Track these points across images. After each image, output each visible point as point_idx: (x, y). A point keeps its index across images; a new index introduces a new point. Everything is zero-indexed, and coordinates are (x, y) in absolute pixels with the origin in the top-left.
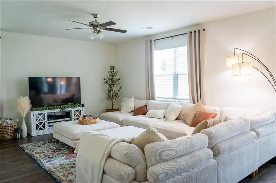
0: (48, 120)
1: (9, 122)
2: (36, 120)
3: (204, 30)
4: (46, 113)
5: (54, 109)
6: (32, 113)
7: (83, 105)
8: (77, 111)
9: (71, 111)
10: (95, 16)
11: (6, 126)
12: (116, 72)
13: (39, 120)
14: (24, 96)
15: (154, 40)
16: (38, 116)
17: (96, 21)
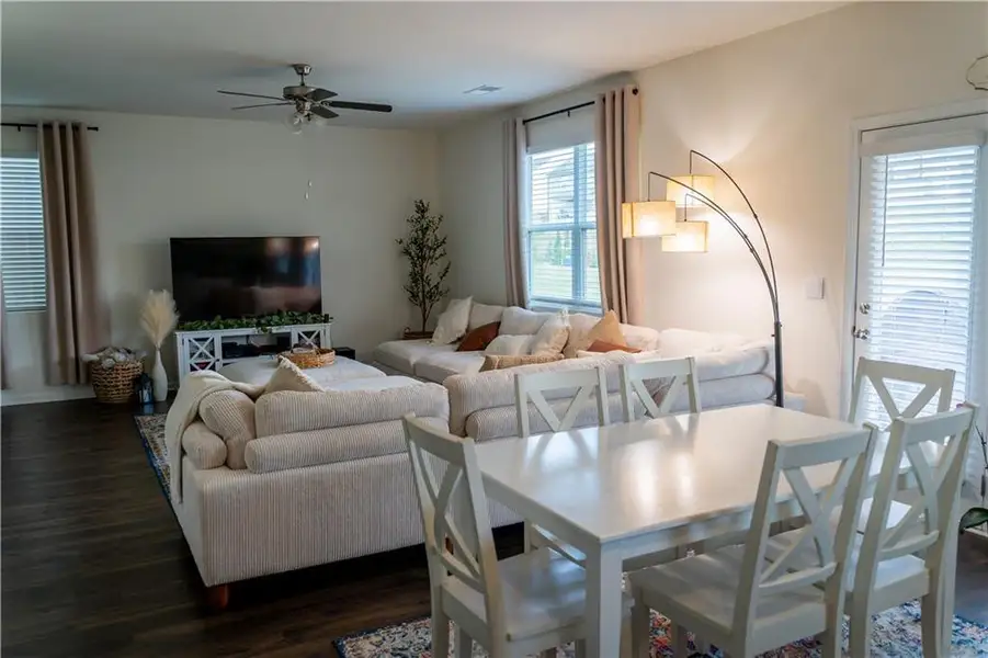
0: (224, 357)
1: (120, 357)
2: (192, 355)
3: (635, 92)
4: (217, 336)
5: (241, 326)
6: (179, 335)
7: (326, 319)
8: (309, 334)
9: (289, 333)
10: (299, 69)
11: (112, 368)
12: (436, 220)
13: (200, 355)
14: (158, 289)
15: (525, 122)
16: (197, 344)
17: (303, 84)
